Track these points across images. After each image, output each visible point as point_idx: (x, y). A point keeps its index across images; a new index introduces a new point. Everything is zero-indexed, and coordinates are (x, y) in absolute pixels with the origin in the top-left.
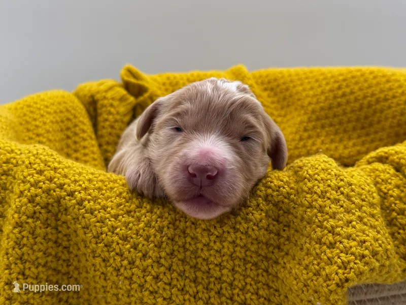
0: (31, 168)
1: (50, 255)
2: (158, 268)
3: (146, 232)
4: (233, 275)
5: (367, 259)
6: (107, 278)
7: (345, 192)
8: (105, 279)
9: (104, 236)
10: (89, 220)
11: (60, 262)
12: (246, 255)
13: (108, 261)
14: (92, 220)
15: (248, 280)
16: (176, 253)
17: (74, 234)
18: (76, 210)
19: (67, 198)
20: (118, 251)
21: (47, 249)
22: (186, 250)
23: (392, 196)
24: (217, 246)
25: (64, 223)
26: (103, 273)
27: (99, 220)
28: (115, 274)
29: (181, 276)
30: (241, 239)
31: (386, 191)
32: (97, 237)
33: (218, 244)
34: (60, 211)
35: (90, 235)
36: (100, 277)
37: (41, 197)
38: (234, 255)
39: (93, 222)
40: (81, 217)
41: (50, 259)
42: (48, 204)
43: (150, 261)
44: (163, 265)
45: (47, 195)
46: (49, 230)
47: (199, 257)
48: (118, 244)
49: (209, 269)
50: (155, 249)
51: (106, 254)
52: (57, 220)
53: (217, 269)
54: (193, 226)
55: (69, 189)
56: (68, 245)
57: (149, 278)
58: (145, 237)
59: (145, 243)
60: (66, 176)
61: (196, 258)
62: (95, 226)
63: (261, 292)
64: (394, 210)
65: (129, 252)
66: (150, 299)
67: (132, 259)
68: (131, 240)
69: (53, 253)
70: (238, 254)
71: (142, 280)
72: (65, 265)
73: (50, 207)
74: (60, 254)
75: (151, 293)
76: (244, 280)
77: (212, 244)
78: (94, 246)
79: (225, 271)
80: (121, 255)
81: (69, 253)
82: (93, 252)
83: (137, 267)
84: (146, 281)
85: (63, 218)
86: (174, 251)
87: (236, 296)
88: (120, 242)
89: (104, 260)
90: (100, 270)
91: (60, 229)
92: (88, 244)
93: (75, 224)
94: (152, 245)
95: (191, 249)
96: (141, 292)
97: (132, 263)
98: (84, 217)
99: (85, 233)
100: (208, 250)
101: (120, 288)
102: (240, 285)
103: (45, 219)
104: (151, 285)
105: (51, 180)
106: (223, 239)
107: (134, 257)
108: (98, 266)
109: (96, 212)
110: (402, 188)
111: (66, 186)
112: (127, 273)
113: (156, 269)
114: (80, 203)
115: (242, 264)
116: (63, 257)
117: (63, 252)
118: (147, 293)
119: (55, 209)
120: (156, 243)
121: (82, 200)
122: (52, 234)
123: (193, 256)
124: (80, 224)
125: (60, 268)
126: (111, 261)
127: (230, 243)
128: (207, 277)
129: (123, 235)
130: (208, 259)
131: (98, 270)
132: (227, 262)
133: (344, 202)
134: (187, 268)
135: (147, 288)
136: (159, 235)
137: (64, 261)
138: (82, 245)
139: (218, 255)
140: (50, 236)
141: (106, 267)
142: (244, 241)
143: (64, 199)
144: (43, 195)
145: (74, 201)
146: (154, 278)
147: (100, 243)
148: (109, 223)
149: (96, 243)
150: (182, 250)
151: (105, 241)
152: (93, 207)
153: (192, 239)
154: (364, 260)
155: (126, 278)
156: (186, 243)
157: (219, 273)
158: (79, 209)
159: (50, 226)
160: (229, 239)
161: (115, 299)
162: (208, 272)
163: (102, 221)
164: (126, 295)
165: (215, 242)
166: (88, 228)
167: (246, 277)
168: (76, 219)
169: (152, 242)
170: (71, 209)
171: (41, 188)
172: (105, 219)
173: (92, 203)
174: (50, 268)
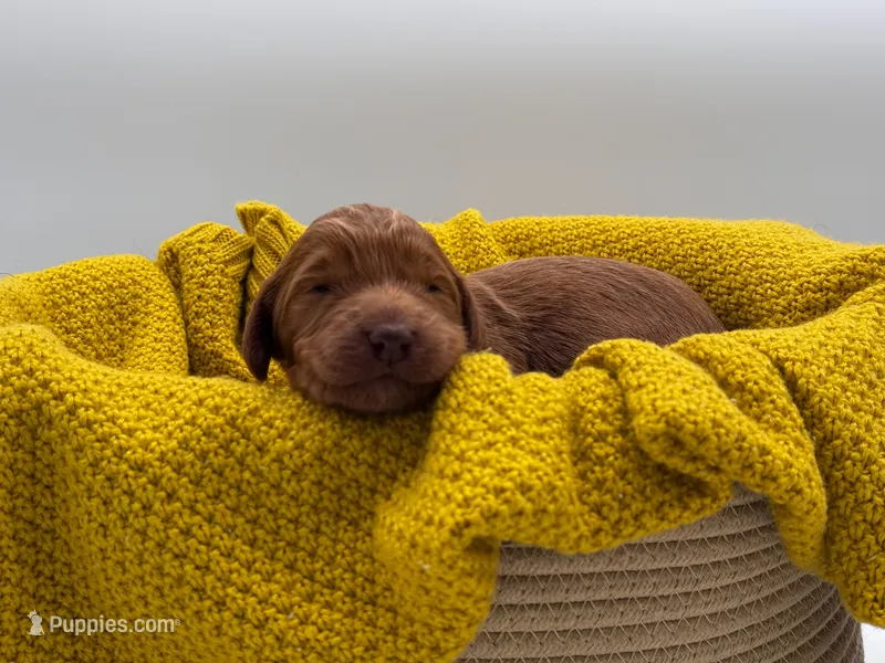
0: (6, 354)
1: (20, 495)
2: (190, 516)
3: (178, 457)
4: (316, 539)
5: (508, 494)
6: (108, 533)
7: (496, 402)
8: (105, 536)
9: (104, 463)
10: (83, 438)
11: (40, 510)
12: (341, 507)
13: (111, 503)
14: (88, 438)
15: (340, 547)
16: (223, 496)
17: (61, 462)
18: (64, 422)
19: (53, 402)
20: (125, 487)
21: (16, 486)
22: (241, 492)
23: (590, 411)
24: (291, 488)
25: (45, 444)
26: (102, 525)
27: (100, 438)
28: (119, 524)
29: (229, 534)
30: (331, 478)
31: (583, 404)
32: (94, 465)
33: (293, 483)
34: (40, 424)
35: (84, 461)
36: (97, 533)
37: (11, 400)
38: (320, 506)
39: (89, 441)
40: (71, 433)
41: (19, 502)
42: (21, 411)
43: (178, 504)
44: (198, 513)
45: (20, 397)
46: (19, 454)
47: (262, 506)
48: (126, 476)
49: (279, 527)
50: (190, 486)
51: (108, 492)
52: (35, 438)
53: (291, 526)
54: (258, 454)
55: (56, 388)
56: (51, 484)
57: (173, 532)
58: (175, 466)
59: (174, 475)
60: (57, 370)
61: (257, 508)
62: (92, 448)
63: (358, 568)
64: (589, 434)
65: (145, 489)
66: (173, 567)
67: (148, 500)
68: (150, 470)
69: (26, 494)
70: (326, 503)
71: (163, 535)
72: (47, 515)
73: (24, 416)
74: (38, 498)
75: (176, 556)
76: (334, 548)
77: (284, 485)
78: (90, 478)
79: (303, 531)
80: (130, 494)
81: (53, 495)
82: (89, 490)
83: (156, 514)
84: (168, 537)
85: (46, 434)
86: (220, 492)
87: (318, 573)
88: (131, 473)
89: (105, 503)
90: (99, 519)
91: (38, 453)
92: (82, 478)
93: (62, 444)
94: (185, 479)
95: (250, 492)
96: (160, 554)
97: (147, 508)
98: (76, 433)
99: (77, 459)
100: (279, 495)
101: (128, 550)
102: (326, 556)
103: (15, 435)
104: (176, 544)
105: (31, 373)
106: (303, 477)
107: (151, 497)
108: (95, 514)
109: (96, 426)
110: (611, 401)
111: (53, 384)
112: (138, 524)
113: (186, 519)
114: (72, 411)
115: (331, 521)
116: (44, 502)
117: (42, 494)
118: (168, 556)
119: (32, 419)
120: (192, 477)
121: (76, 406)
122: (25, 461)
123: (252, 504)
124: (70, 444)
125: (38, 521)
126: (115, 502)
127: (313, 483)
128: (275, 540)
129: (136, 463)
130: (277, 510)
131: (95, 519)
132: (308, 516)
133: (491, 415)
134: (240, 520)
135: (171, 549)
136: (199, 464)
137: (46, 509)
138: (71, 480)
139: (293, 503)
140: (20, 465)
141: (107, 513)
142: (336, 481)
143: (48, 404)
144: (14, 397)
145: (62, 408)
146: (182, 532)
147: (99, 474)
148: (116, 442)
149: (94, 475)
150: (233, 492)
151: (107, 472)
152: (91, 418)
153: (254, 474)
154: (503, 496)
155: (137, 531)
156: (242, 481)
157: (293, 534)
158: (69, 421)
159: (24, 448)
160: (312, 477)
161: (120, 570)
162: (277, 533)
163: (104, 439)
164: (136, 561)
165: (289, 481)
166: (81, 451)
167: (335, 541)
168: (64, 436)
169: (186, 475)
170: (57, 420)
171: (12, 385)
172: (111, 435)
173: (91, 412)
174: (19, 518)
